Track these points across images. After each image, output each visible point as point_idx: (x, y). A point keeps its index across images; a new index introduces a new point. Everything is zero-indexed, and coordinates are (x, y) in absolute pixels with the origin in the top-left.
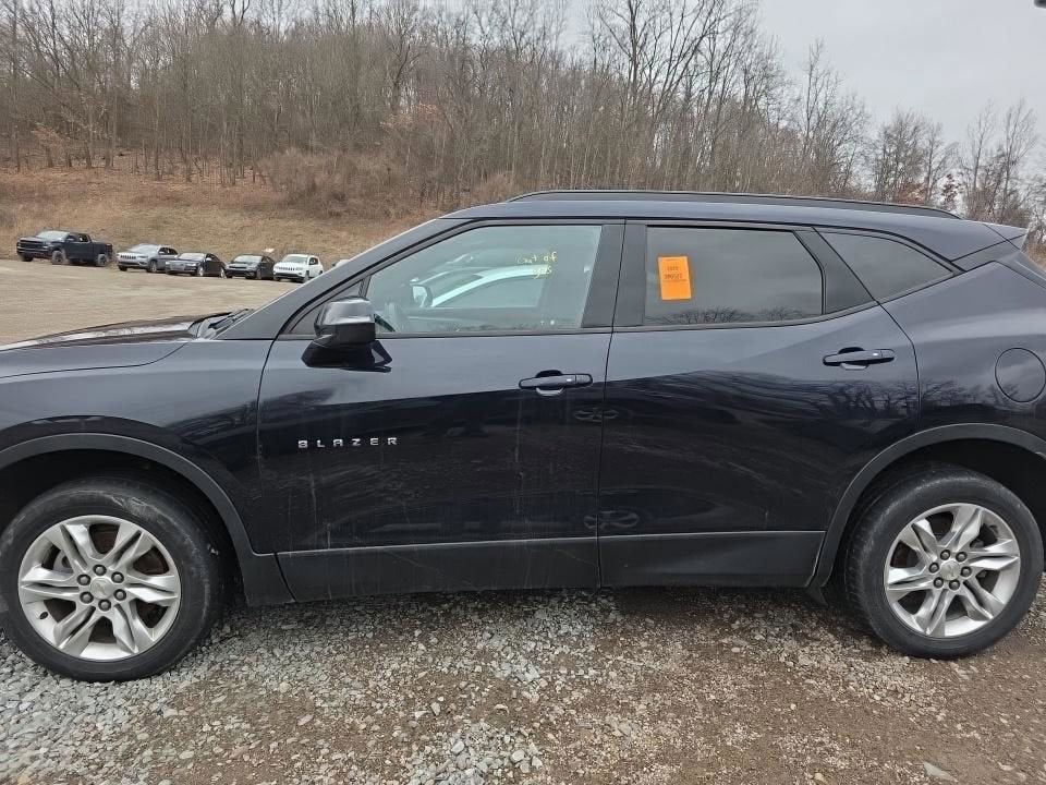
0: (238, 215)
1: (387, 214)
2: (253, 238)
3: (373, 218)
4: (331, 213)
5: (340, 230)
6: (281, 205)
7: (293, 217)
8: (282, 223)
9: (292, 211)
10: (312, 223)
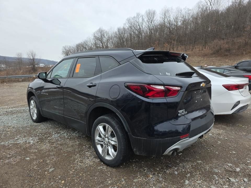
0: (200, 58)
1: (242, 54)
2: (203, 63)
3: (238, 55)
4: (225, 55)
5: (227, 59)
6: (212, 54)
7: (214, 57)
8: (211, 59)
9: (214, 55)
10: (219, 58)
